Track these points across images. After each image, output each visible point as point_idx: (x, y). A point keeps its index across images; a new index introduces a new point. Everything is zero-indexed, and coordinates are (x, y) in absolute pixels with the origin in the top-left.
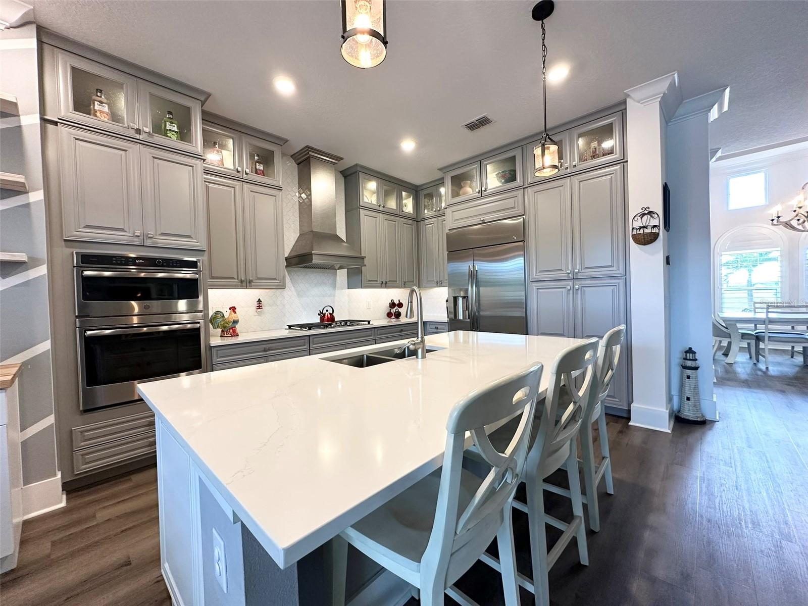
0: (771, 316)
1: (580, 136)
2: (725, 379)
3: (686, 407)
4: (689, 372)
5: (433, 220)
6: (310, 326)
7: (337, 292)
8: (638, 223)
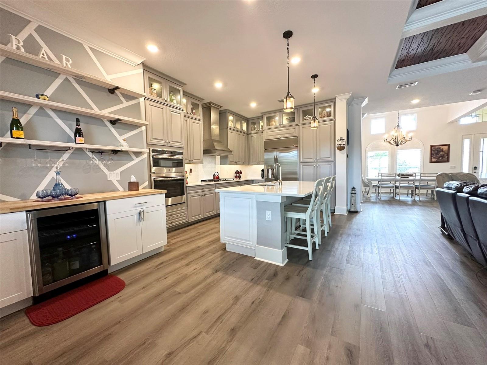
0: (383, 178)
1: (320, 108)
2: (365, 201)
3: (352, 207)
4: (353, 195)
5: (256, 134)
6: (209, 181)
7: (217, 166)
8: (339, 143)
